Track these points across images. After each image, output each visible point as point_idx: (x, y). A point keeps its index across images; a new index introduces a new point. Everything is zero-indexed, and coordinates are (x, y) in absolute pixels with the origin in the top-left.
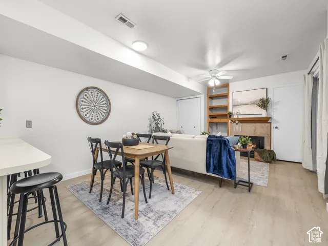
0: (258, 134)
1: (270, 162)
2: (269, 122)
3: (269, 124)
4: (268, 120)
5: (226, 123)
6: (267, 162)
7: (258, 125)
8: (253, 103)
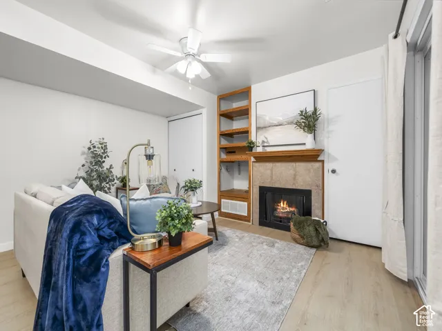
0: (300, 185)
1: (317, 247)
2: (319, 159)
3: (320, 164)
4: (319, 156)
5: (246, 163)
6: (312, 247)
7: (301, 166)
8: (291, 123)
